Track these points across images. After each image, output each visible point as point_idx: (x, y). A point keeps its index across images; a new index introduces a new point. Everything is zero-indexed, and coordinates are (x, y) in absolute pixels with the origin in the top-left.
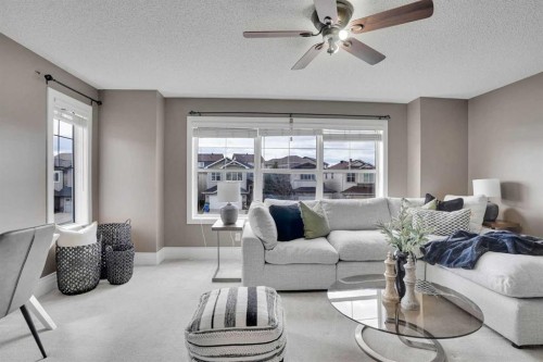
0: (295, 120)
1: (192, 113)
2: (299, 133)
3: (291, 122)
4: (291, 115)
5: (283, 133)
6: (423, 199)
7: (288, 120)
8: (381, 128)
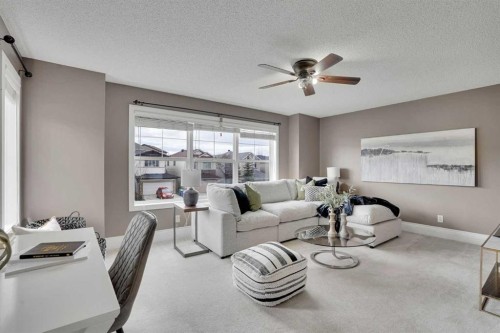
0: (224, 119)
1: (136, 102)
2: (225, 130)
3: (221, 121)
4: (219, 115)
5: (212, 129)
6: (305, 180)
7: (218, 119)
8: (274, 131)
